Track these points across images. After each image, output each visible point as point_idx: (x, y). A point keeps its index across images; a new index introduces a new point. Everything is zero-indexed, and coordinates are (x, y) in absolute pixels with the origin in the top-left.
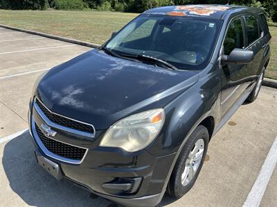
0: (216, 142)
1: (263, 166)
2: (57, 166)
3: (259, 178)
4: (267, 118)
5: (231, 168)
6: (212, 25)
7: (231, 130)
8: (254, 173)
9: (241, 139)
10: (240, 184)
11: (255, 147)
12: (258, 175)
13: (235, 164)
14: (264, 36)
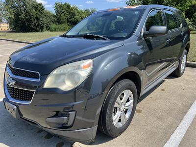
0: (149, 102)
1: (185, 117)
2: (15, 107)
3: (181, 124)
4: (190, 86)
5: (159, 118)
6: (137, 12)
7: (161, 94)
8: (177, 122)
9: (169, 99)
10: (164, 129)
11: (180, 104)
12: (180, 123)
13: (162, 115)
14: (183, 27)
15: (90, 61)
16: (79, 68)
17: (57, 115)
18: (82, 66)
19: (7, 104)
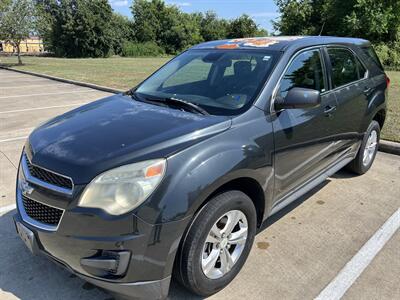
0: (286, 227)
1: (349, 264)
2: (32, 234)
3: (337, 278)
4: (377, 197)
5: (299, 263)
6: (267, 58)
7: (315, 211)
8: (333, 272)
9: (328, 224)
10: (303, 286)
11: (346, 236)
12: (336, 275)
13: (306, 258)
14: (370, 77)
15: (162, 162)
16: (140, 175)
17: (99, 255)
18: (145, 171)
19: (21, 227)
